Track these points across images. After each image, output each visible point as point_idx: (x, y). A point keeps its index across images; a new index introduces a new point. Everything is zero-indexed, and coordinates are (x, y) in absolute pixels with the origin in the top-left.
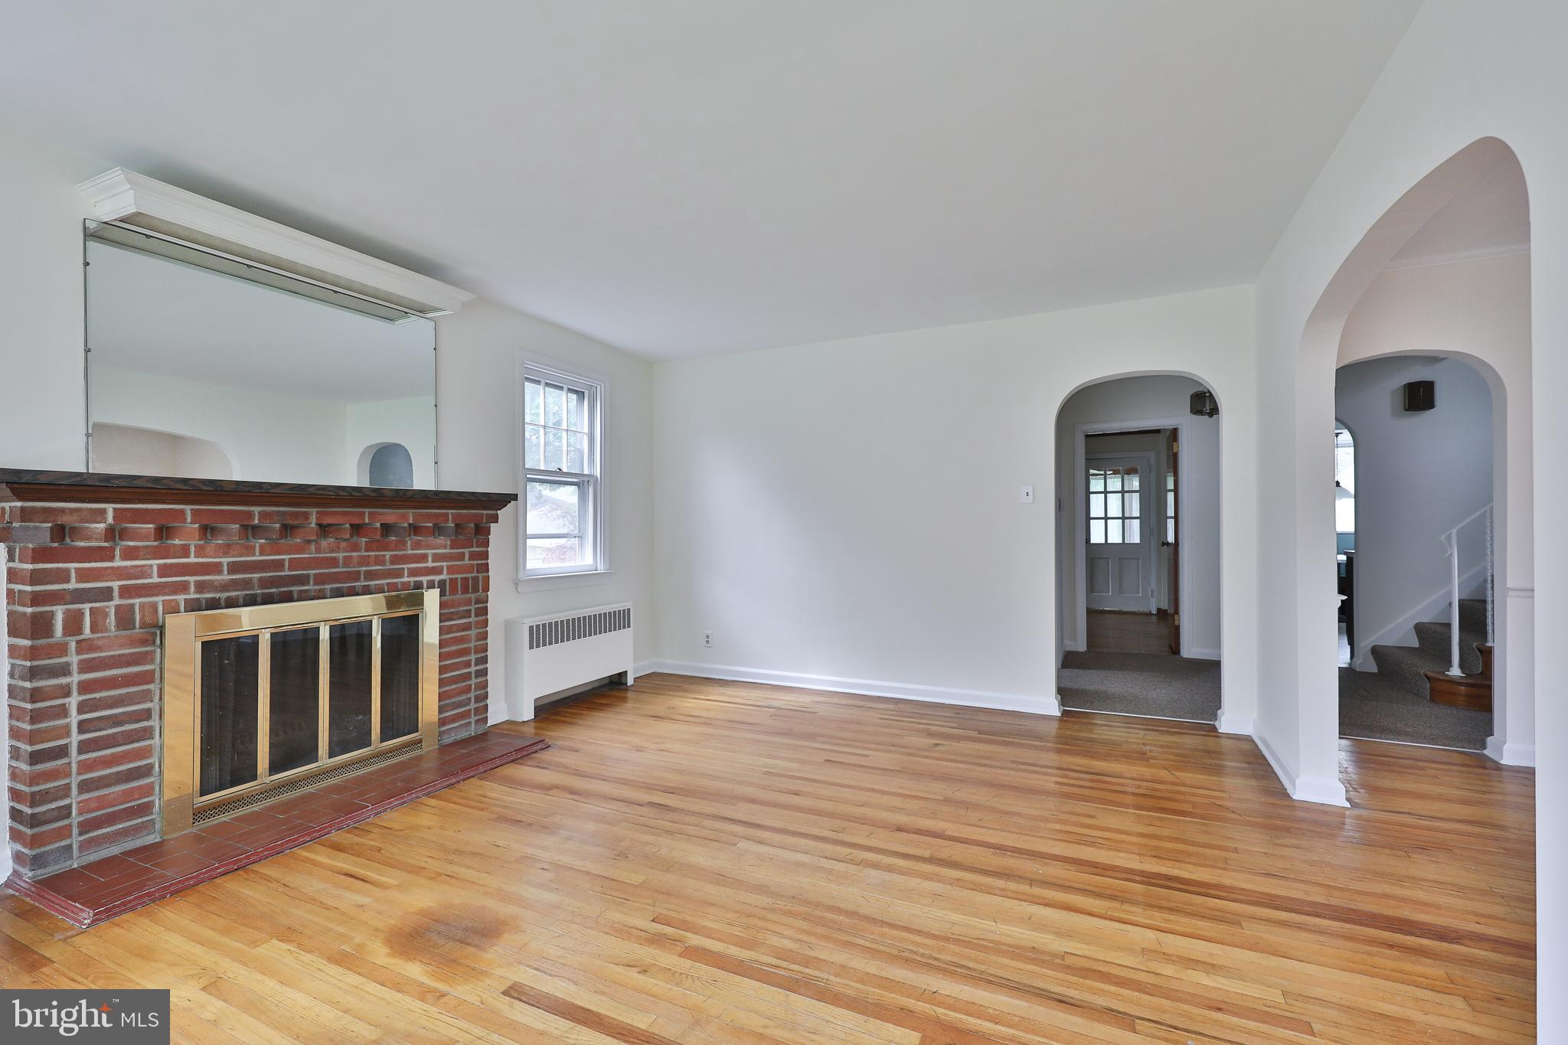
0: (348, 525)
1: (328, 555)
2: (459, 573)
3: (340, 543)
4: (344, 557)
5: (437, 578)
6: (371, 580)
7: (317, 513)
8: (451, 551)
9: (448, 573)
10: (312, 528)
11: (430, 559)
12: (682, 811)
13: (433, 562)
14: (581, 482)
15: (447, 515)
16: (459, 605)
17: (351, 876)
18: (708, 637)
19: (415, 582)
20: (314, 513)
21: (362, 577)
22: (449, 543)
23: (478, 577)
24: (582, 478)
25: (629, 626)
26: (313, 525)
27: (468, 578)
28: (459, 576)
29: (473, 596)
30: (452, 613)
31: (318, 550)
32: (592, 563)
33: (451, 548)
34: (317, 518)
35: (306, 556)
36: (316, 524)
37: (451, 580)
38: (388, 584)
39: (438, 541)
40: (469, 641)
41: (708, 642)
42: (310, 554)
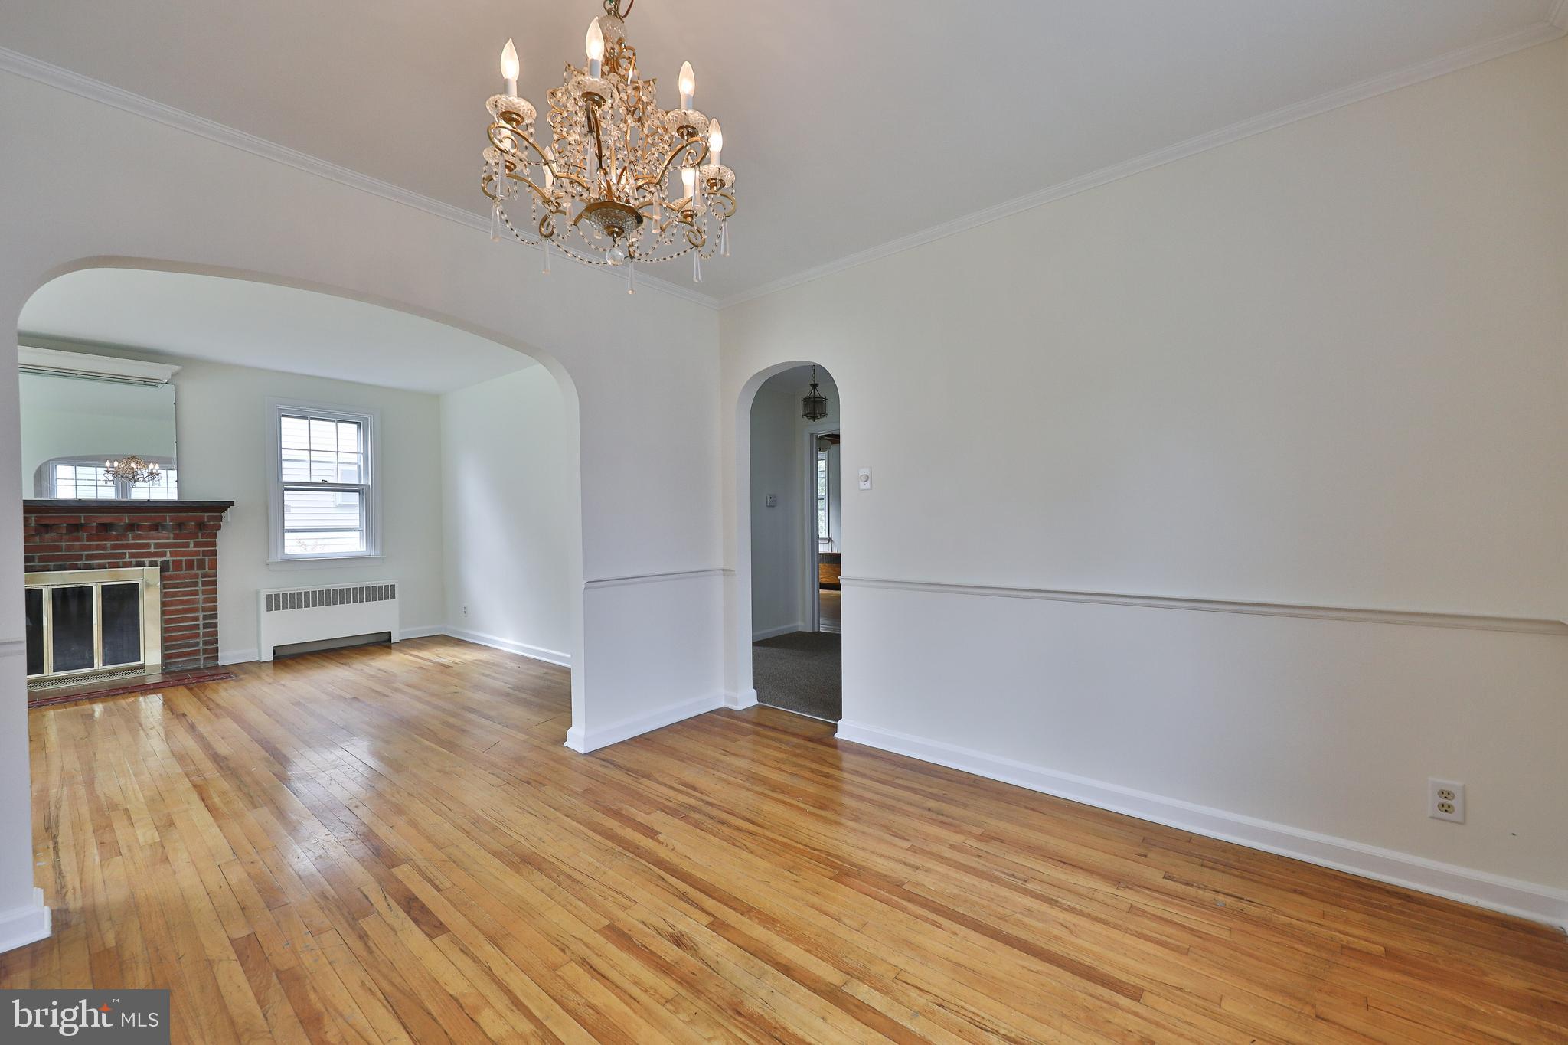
2: (182, 556)
4: (67, 545)
5: (158, 559)
6: (93, 560)
8: (175, 541)
9: (171, 556)
11: (152, 546)
13: (155, 548)
14: (358, 489)
15: (165, 517)
16: (185, 578)
19: (136, 562)
22: (172, 536)
23: (204, 560)
24: (361, 487)
25: (393, 597)
27: (193, 560)
28: (184, 558)
29: (200, 572)
30: (178, 583)
32: (366, 550)
33: (174, 539)
37: (173, 561)
39: (160, 534)
40: (198, 603)
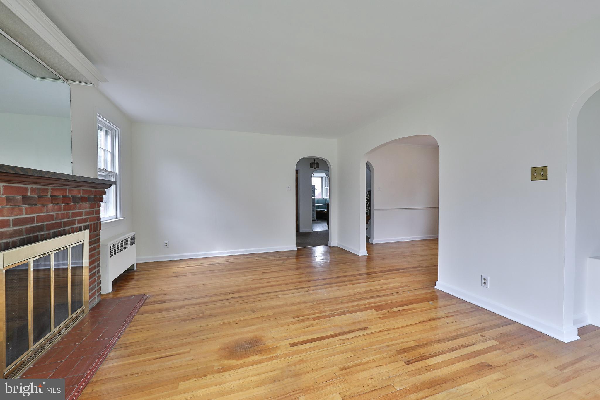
0: (61, 197)
1: (51, 213)
2: (92, 221)
3: (54, 206)
4: (56, 214)
5: (86, 224)
6: (66, 227)
7: (52, 189)
8: (90, 210)
9: (89, 221)
10: (49, 198)
11: (83, 214)
12: (247, 296)
13: (85, 215)
15: (92, 191)
16: (92, 237)
17: (158, 358)
18: (166, 243)
19: (79, 227)
20: (50, 189)
21: (62, 225)
22: (90, 206)
24: (110, 174)
25: (135, 243)
26: (49, 196)
27: (95, 224)
28: (92, 223)
29: (97, 233)
31: (47, 211)
32: (115, 215)
34: (51, 192)
35: (42, 214)
36: (51, 196)
37: (90, 224)
38: (71, 228)
39: (86, 205)
40: (95, 256)
41: (166, 246)
42: (44, 213)
